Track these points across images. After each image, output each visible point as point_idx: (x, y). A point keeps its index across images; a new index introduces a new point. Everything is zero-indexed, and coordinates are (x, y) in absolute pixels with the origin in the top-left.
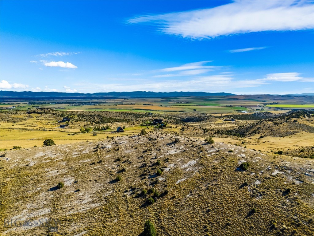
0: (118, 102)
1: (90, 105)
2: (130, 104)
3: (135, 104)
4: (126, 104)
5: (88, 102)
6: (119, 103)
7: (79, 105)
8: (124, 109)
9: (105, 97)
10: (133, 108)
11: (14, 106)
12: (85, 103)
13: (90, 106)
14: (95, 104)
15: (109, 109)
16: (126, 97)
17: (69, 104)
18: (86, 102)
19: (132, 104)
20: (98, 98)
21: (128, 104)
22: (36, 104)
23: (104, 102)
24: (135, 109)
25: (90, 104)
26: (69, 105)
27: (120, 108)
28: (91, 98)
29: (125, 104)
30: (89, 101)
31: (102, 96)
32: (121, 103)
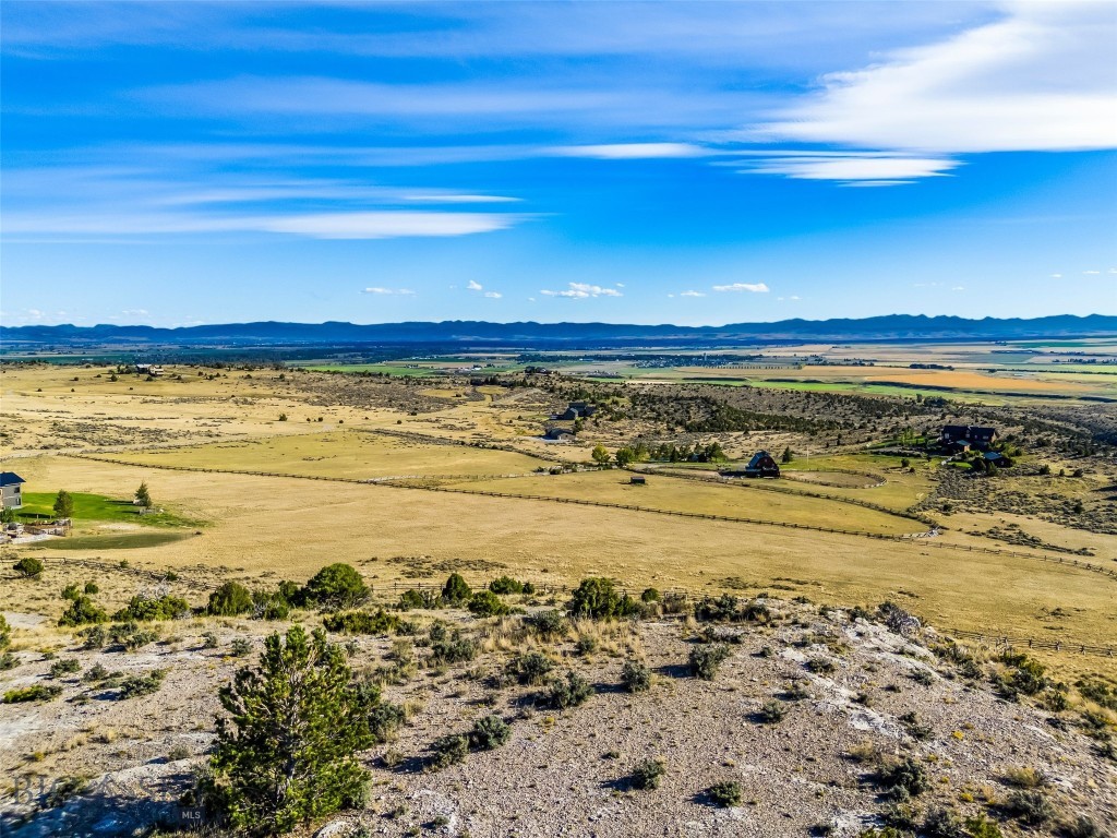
0: (808, 354)
1: (702, 367)
2: (855, 364)
3: (876, 364)
4: (839, 365)
5: (700, 357)
6: (811, 360)
7: (666, 365)
8: (828, 383)
9: (764, 337)
10: (866, 379)
11: (477, 366)
12: (688, 361)
13: (701, 369)
14: (720, 364)
15: (768, 381)
16: (840, 337)
17: (631, 363)
18: (692, 357)
19: (863, 365)
20: (735, 344)
21: (847, 362)
22: (539, 360)
23: (755, 354)
24: (874, 383)
25: (705, 364)
26: (633, 366)
27: (813, 378)
28: (713, 344)
29: (832, 364)
30: (701, 353)
31: (753, 335)
32: (819, 361)
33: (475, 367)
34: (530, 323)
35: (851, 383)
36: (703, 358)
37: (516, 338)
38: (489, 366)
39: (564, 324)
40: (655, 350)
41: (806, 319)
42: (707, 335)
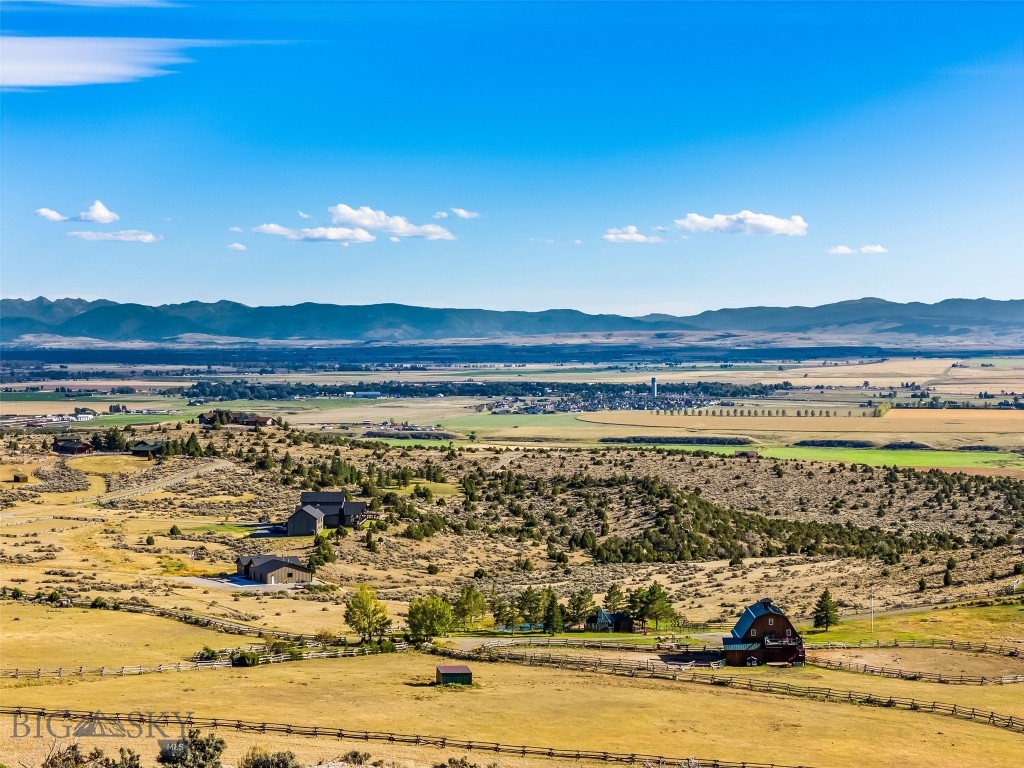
0: (897, 382)
1: (646, 412)
2: (1004, 406)
4: (967, 406)
5: (640, 388)
6: (903, 396)
7: (562, 408)
8: (942, 449)
9: (793, 341)
11: (84, 411)
12: (614, 395)
13: (645, 416)
14: (688, 403)
15: (803, 444)
16: (970, 343)
17: (475, 401)
18: (623, 388)
19: (1021, 406)
20: (729, 357)
21: (986, 402)
22: (242, 396)
23: (774, 382)
25: (653, 404)
26: (479, 409)
27: (906, 438)
28: (670, 357)
29: (953, 406)
30: (644, 378)
31: (769, 336)
32: (922, 398)
33: (78, 412)
35: (995, 449)
36: (650, 390)
37: (188, 341)
38: (115, 409)
39: (308, 307)
40: (534, 372)
41: (889, 298)
42: (660, 336)
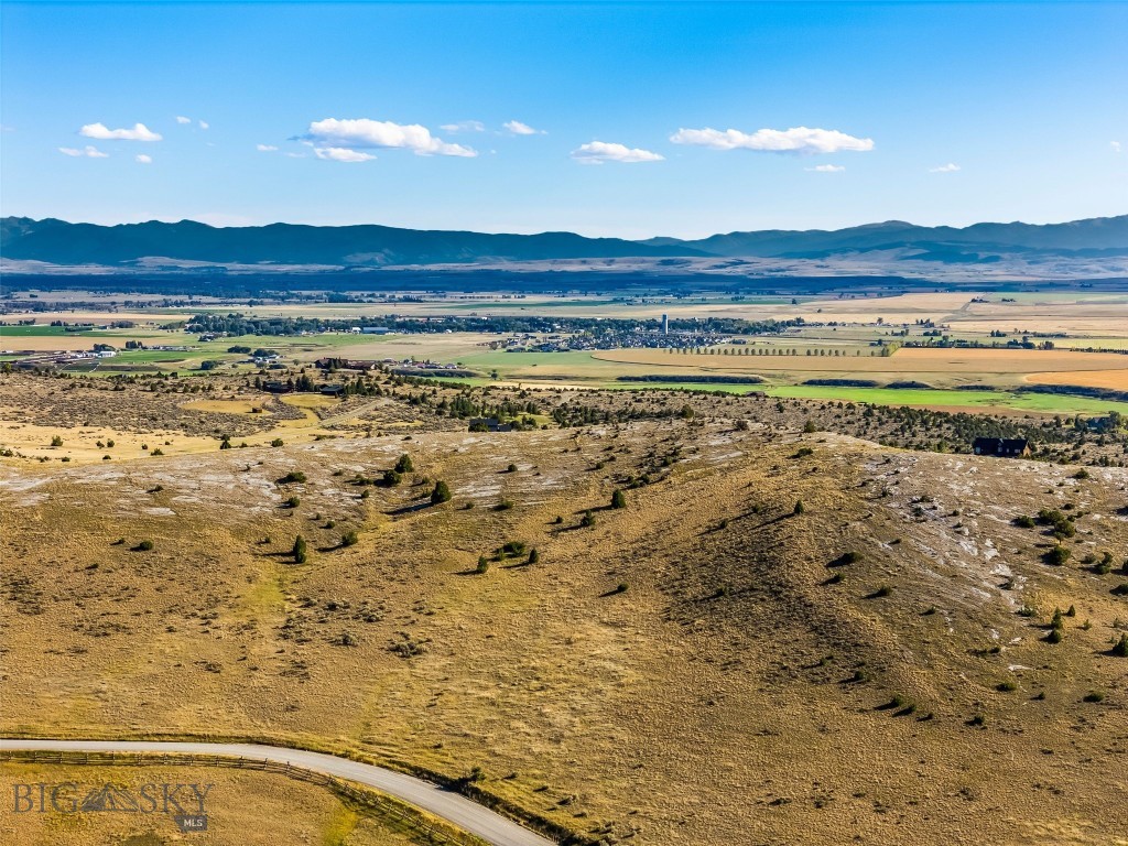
0: (911, 319)
1: (658, 350)
2: (1013, 345)
3: (1057, 343)
4: (976, 346)
5: (651, 324)
6: (916, 334)
7: (574, 345)
8: (942, 388)
9: (810, 269)
10: (1025, 380)
11: (103, 347)
12: (624, 332)
13: (657, 354)
14: (700, 341)
15: (811, 383)
16: (999, 273)
17: (494, 337)
18: (631, 324)
19: (1029, 346)
21: (996, 341)
22: (249, 331)
23: (787, 318)
24: (1039, 389)
25: (665, 342)
26: (493, 346)
27: (908, 378)
28: (680, 286)
29: (962, 345)
30: (654, 312)
31: (784, 264)
32: (937, 339)
33: (96, 347)
34: (186, 225)
35: (990, 389)
36: (661, 326)
38: (131, 346)
40: (535, 304)
41: (915, 222)
42: (665, 263)
